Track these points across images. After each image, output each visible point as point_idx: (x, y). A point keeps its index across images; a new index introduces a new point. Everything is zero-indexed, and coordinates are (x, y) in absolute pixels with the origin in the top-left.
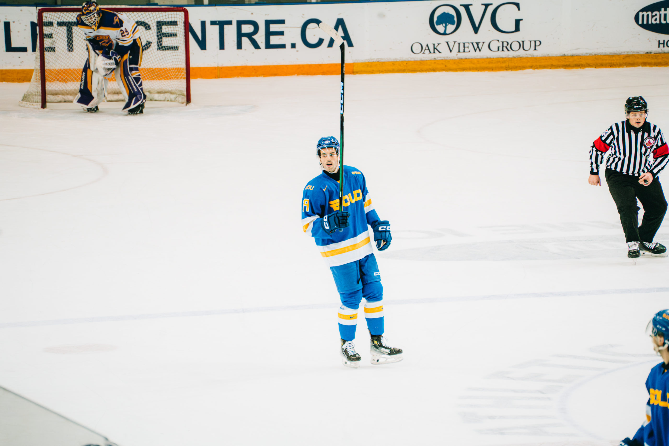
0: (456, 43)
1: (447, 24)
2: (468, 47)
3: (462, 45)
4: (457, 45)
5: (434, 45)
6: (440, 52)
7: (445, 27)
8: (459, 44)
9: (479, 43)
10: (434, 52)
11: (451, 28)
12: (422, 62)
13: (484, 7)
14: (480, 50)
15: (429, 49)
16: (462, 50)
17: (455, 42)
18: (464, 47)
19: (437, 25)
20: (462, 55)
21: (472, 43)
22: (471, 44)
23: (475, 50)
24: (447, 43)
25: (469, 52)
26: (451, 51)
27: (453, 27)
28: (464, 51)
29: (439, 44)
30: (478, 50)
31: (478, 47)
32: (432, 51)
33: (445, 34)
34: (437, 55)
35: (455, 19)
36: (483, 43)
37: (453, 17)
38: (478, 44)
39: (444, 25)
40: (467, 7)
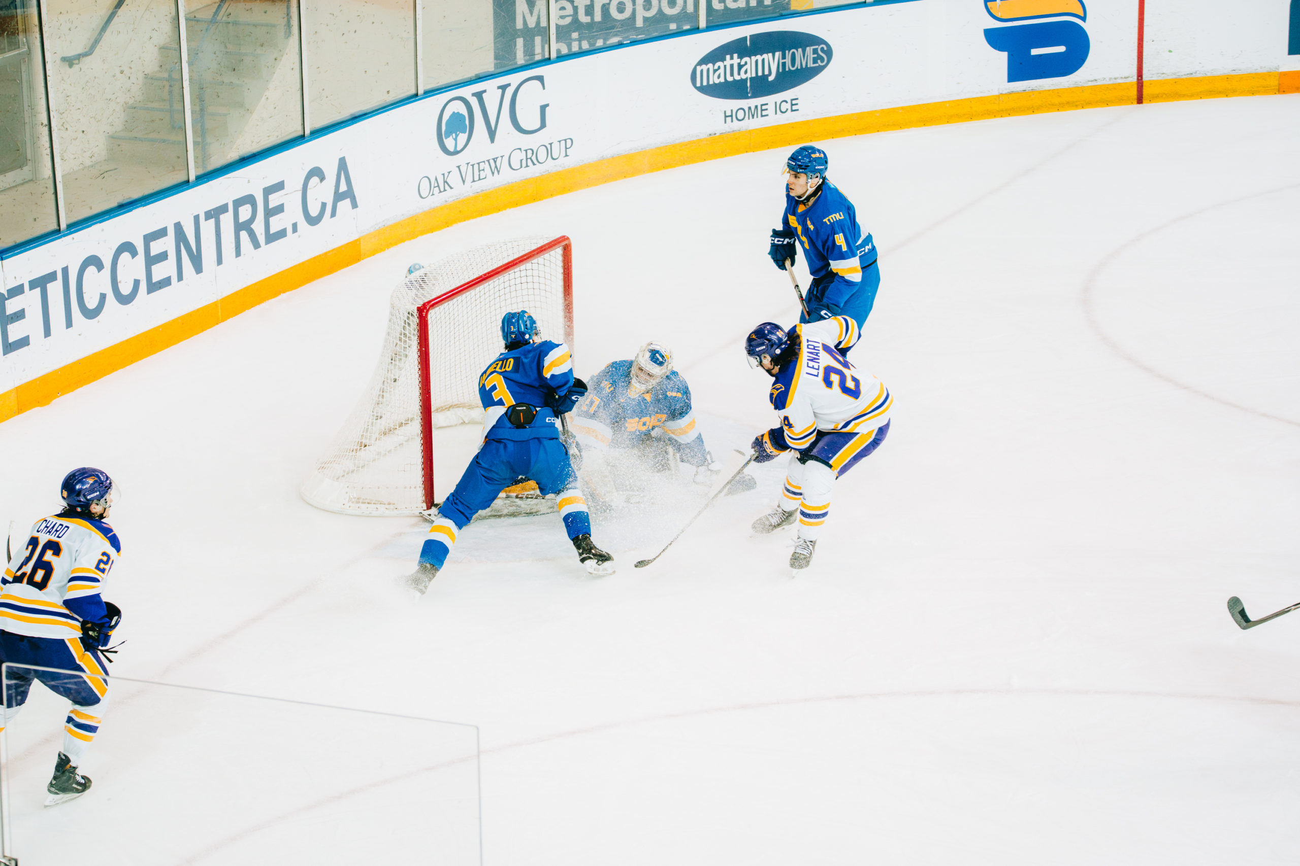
0: (469, 165)
1: (458, 133)
2: (483, 170)
3: (476, 167)
4: (470, 167)
5: (443, 174)
6: (451, 188)
7: (456, 140)
8: (473, 165)
9: (497, 158)
10: (445, 190)
11: (463, 138)
12: (432, 212)
13: (500, 91)
14: (498, 172)
15: (438, 186)
16: (476, 178)
17: (468, 164)
18: (479, 171)
19: (446, 138)
20: (479, 186)
21: (488, 161)
22: (487, 163)
23: (493, 173)
24: (459, 167)
25: (485, 178)
26: (464, 182)
27: (465, 136)
28: (480, 179)
29: (449, 173)
30: (496, 172)
31: (496, 167)
32: (442, 189)
33: (456, 153)
34: (448, 194)
35: (467, 122)
36: (502, 157)
37: (464, 116)
38: (495, 160)
39: (454, 135)
40: (479, 95)
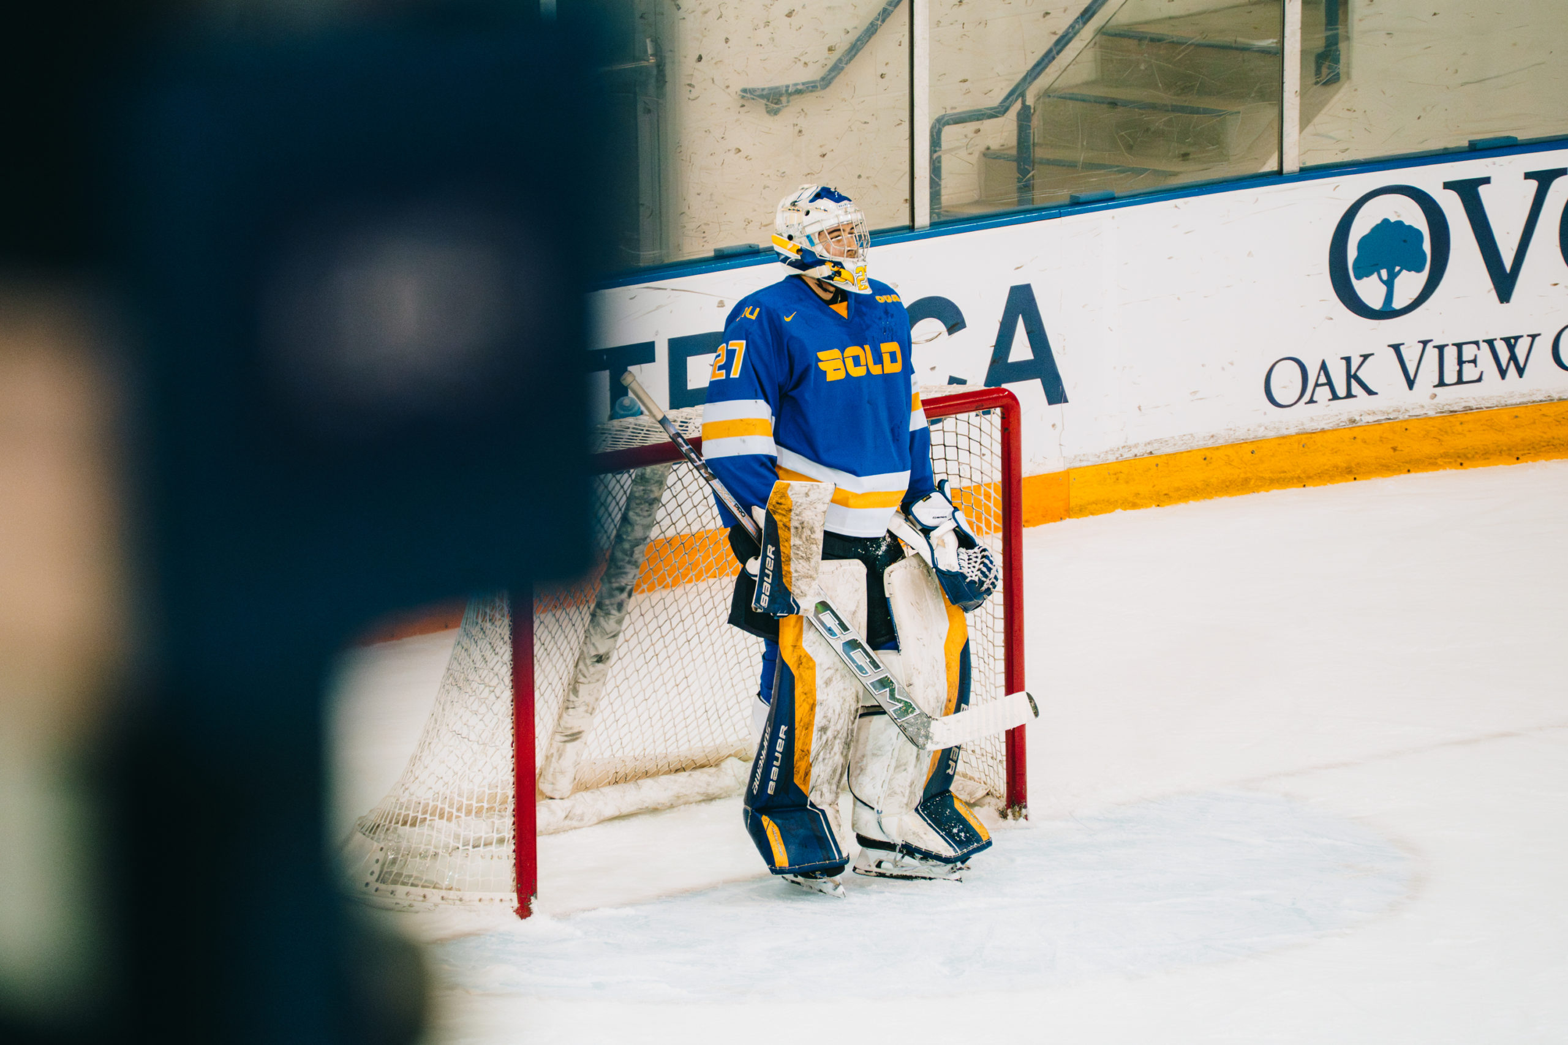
0: (1430, 346)
1: (1397, 268)
2: (1474, 361)
3: (1451, 354)
4: (1432, 354)
5: (1348, 360)
6: (1370, 392)
7: (1389, 284)
8: (1441, 349)
9: (1517, 338)
10: (1349, 395)
11: (1410, 283)
12: (1306, 439)
13: (1534, 184)
14: (1521, 371)
15: (1330, 383)
16: (1450, 376)
17: (1425, 343)
18: (1461, 362)
19: (1359, 277)
20: (1454, 397)
21: (1490, 343)
22: (1485, 347)
23: (1503, 373)
24: (1396, 348)
25: (1479, 380)
26: (1411, 383)
27: (1422, 278)
28: (1460, 381)
29: (1366, 357)
30: (1512, 370)
31: (1513, 358)
32: (1341, 391)
33: (1387, 313)
34: (1360, 406)
35: (1427, 246)
36: (1533, 337)
37: (1418, 234)
38: (1511, 343)
39: (1384, 273)
40: (1468, 191)
